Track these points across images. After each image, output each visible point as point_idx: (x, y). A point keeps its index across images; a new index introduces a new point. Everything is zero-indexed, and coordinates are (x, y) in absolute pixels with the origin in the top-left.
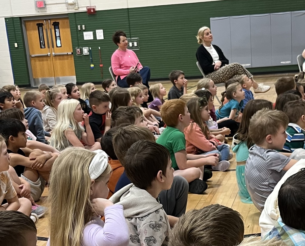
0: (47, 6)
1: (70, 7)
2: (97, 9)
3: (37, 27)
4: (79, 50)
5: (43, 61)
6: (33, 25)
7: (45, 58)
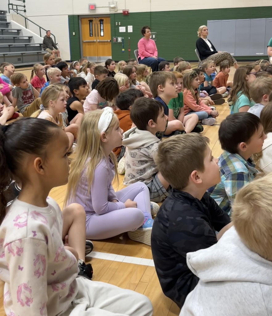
0: (97, 9)
1: (112, 9)
2: (130, 12)
3: (89, 22)
4: (115, 39)
5: (91, 45)
6: (86, 21)
7: (92, 43)
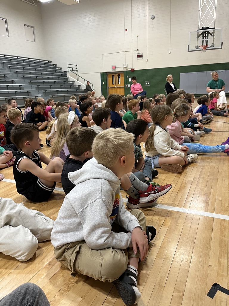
0: (116, 68)
1: (125, 68)
2: (135, 69)
4: (126, 85)
5: (113, 89)
6: (111, 75)
7: (114, 88)
